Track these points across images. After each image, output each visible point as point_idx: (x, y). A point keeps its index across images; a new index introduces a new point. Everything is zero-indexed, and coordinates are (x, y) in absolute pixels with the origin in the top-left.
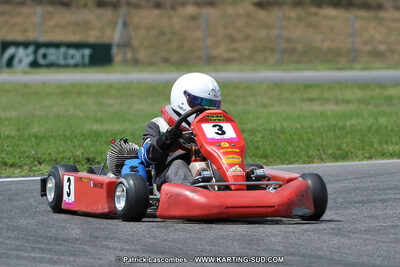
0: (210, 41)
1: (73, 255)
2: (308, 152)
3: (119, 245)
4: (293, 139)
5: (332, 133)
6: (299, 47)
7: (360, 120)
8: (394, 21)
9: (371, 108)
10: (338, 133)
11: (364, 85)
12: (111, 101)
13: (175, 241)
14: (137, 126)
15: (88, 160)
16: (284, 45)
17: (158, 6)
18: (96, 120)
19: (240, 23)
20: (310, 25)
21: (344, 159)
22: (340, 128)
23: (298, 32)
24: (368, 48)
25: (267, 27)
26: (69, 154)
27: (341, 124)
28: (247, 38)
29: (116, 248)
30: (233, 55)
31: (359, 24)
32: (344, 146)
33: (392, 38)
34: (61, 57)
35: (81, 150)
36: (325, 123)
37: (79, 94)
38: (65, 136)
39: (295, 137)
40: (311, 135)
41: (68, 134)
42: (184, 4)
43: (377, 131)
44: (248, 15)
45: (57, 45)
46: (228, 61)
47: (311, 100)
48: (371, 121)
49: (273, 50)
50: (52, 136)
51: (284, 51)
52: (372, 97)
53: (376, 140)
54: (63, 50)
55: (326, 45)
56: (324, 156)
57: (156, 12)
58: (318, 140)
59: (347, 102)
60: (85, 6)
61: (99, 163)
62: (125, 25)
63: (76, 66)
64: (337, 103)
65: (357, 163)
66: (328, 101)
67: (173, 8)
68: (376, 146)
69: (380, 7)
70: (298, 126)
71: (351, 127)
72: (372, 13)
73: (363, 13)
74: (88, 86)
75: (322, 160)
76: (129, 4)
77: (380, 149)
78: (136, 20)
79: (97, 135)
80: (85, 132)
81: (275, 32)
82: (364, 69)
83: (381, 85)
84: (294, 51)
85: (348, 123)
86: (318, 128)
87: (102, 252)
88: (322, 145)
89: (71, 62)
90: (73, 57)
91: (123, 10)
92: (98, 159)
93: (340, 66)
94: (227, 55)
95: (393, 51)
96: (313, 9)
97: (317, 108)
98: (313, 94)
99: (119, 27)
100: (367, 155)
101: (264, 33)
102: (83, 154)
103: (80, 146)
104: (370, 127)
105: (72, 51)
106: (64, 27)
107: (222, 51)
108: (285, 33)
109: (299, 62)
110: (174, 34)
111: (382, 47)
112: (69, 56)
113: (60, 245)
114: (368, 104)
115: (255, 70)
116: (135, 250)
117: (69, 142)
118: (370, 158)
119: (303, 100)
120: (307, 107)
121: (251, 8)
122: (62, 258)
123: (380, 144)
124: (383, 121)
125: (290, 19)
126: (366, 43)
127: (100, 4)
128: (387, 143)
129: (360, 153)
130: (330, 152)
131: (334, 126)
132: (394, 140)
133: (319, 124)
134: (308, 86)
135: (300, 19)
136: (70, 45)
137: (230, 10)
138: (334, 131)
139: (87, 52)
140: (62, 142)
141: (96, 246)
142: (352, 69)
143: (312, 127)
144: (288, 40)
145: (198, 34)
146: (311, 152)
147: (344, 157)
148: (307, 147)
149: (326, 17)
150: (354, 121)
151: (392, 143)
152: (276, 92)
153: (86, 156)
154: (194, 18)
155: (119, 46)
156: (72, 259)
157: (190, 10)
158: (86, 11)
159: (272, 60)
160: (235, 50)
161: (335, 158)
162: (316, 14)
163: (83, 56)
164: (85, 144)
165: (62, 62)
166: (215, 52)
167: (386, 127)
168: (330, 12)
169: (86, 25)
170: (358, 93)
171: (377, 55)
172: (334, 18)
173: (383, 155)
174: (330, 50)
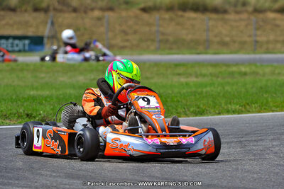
0: (110, 34)
1: (18, 179)
2: (177, 110)
3: (49, 173)
4: (167, 101)
5: (193, 97)
6: (171, 39)
7: (212, 88)
8: (236, 21)
9: (219, 79)
10: (198, 96)
11: (215, 64)
12: (43, 75)
13: (87, 170)
14: (61, 92)
15: (28, 115)
16: (161, 37)
17: (75, 10)
18: (33, 88)
19: (131, 22)
20: (178, 24)
21: (201, 114)
22: (199, 94)
23: (170, 28)
24: (218, 39)
25: (149, 25)
26: (15, 111)
27: (199, 90)
28: (135, 32)
29: (47, 176)
30: (126, 44)
31: (211, 23)
32: (201, 106)
33: (234, 33)
34: (10, 45)
35: (23, 108)
36: (189, 90)
37: (22, 70)
38: (12, 98)
39: (168, 100)
40: (179, 98)
41: (14, 97)
42: (92, 9)
43: (223, 95)
44: (136, 17)
45: (7, 38)
46: (123, 48)
47: (179, 74)
48: (219, 89)
49: (153, 40)
50: (3, 99)
51: (161, 41)
52: (220, 72)
53: (223, 102)
54: (11, 41)
55: (189, 37)
56: (188, 112)
57: (74, 15)
58: (184, 102)
59: (204, 76)
60: (26, 11)
61: (35, 117)
62: (53, 23)
63: (20, 51)
64: (197, 77)
65: (210, 117)
66: (190, 75)
67: (85, 12)
68: (223, 105)
69: (225, 12)
70: (170, 92)
71: (206, 93)
72: (220, 16)
73: (214, 16)
74: (27, 65)
75: (187, 115)
76: (55, 9)
77: (226, 108)
78: (60, 20)
79: (33, 98)
80: (26, 96)
81: (154, 29)
82: (215, 54)
83: (227, 64)
84: (167, 41)
85: (204, 90)
86: (184, 93)
87: (37, 178)
88: (186, 105)
89: (16, 49)
90: (17, 45)
91: (51, 13)
92: (34, 114)
93: (198, 52)
94: (121, 44)
95: (234, 42)
96: (180, 13)
97: (183, 80)
98: (181, 70)
99: (49, 25)
100: (217, 112)
101: (147, 29)
102: (24, 111)
103: (23, 105)
104: (219, 93)
105: (17, 42)
106: (12, 26)
107: (118, 41)
108: (161, 29)
109: (171, 49)
110: (85, 29)
111: (227, 39)
112: (15, 45)
113: (8, 172)
114: (218, 77)
115: (141, 54)
116: (59, 176)
117: (15, 103)
118: (219, 114)
119: (174, 74)
120: (176, 79)
121: (138, 12)
122: (10, 181)
123: (226, 104)
124: (228, 88)
125: (164, 19)
126: (216, 36)
127: (36, 10)
128: (230, 103)
129: (212, 111)
130: (192, 109)
131: (195, 92)
132: (235, 102)
133: (185, 91)
134: (177, 65)
135: (171, 19)
136: (15, 38)
137: (124, 14)
138: (195, 96)
139: (27, 42)
140: (10, 103)
141: (33, 174)
142: (206, 53)
143: (180, 93)
144: (163, 34)
145: (102, 29)
146: (179, 110)
147: (201, 113)
148: (177, 106)
149: (189, 19)
150: (208, 89)
151: (234, 104)
152: (155, 69)
153: (26, 112)
154: (99, 19)
155: (48, 38)
156: (17, 182)
157: (97, 13)
158: (26, 15)
159: (152, 48)
160: (127, 40)
161: (196, 114)
162: (182, 16)
163: (24, 45)
164: (25, 104)
165: (10, 49)
166: (114, 42)
167: (230, 93)
168: (192, 15)
169: (27, 24)
170: (211, 70)
171: (224, 44)
172: (195, 19)
173: (228, 112)
174: (192, 41)
